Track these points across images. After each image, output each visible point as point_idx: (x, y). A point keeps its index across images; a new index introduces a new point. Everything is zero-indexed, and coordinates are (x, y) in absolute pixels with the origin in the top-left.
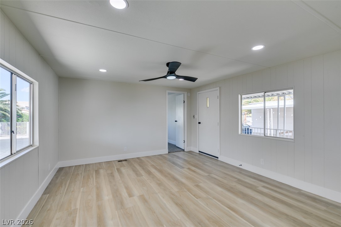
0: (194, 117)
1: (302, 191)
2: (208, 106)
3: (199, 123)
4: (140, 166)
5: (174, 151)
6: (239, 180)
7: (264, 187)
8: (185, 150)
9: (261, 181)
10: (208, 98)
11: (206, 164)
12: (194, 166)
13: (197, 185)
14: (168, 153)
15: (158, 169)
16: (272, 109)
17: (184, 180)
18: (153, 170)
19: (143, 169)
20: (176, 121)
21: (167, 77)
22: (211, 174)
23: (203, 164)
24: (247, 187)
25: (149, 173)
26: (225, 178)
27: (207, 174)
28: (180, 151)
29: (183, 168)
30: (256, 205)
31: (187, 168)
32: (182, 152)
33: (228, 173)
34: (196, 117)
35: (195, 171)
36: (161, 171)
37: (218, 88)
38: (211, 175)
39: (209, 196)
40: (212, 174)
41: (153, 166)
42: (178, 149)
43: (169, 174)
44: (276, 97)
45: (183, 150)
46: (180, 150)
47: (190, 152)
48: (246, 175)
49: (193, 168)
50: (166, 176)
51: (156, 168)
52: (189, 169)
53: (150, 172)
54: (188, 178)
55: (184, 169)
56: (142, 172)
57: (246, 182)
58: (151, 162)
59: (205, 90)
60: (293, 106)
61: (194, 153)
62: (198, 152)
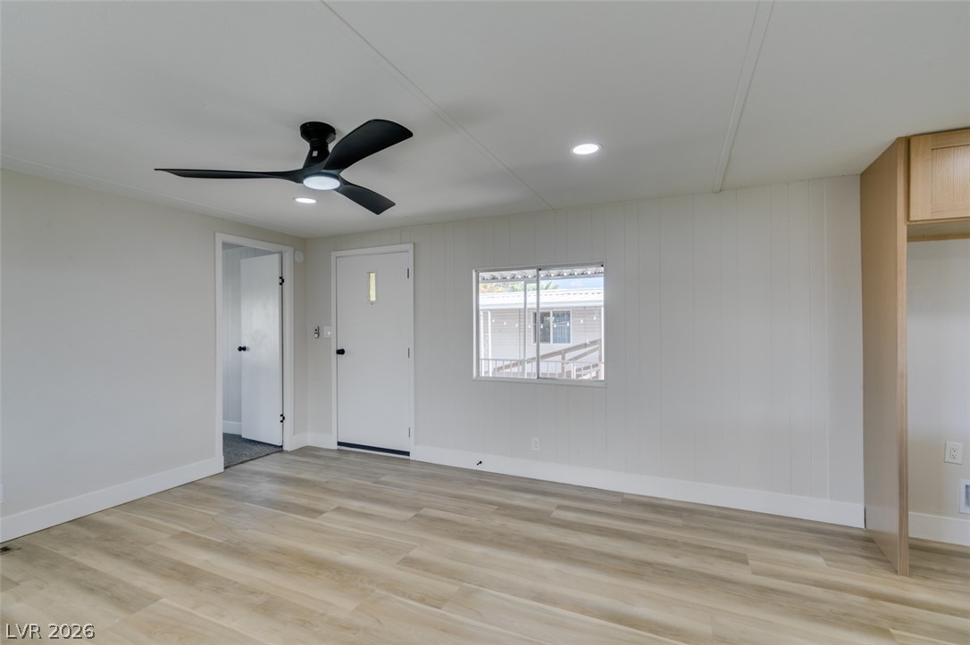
0: (317, 331)
1: (625, 496)
2: (373, 298)
3: (341, 352)
4: (117, 556)
5: (245, 459)
6: (501, 506)
7: (560, 507)
8: (285, 448)
9: (545, 493)
10: (373, 276)
11: (383, 479)
12: (353, 496)
13: (405, 559)
14: (222, 470)
15: (220, 544)
16: (489, 313)
17: (351, 558)
18: (199, 558)
19: (141, 563)
20: (241, 349)
21: (305, 177)
22: (421, 508)
23: (376, 483)
24: (529, 520)
25: (187, 575)
26: (466, 509)
27: (410, 514)
28: (267, 455)
29: (320, 512)
30: (584, 563)
31: (334, 510)
32: (277, 456)
33: (460, 492)
34: (328, 332)
35: (368, 512)
36: (237, 551)
37: (410, 247)
38: (422, 512)
39: (465, 584)
40: (425, 509)
41: (182, 537)
42: (257, 449)
43: (280, 551)
44: (519, 285)
45: (280, 449)
46: (267, 450)
47: (306, 452)
48: (504, 487)
49: (355, 505)
50: (273, 565)
51: (206, 545)
52: (339, 510)
53: (187, 566)
54: (359, 545)
55: (324, 515)
56: (144, 581)
57: (518, 508)
58: (168, 525)
59: (362, 248)
60: (602, 304)
61: (321, 453)
62: (336, 447)
